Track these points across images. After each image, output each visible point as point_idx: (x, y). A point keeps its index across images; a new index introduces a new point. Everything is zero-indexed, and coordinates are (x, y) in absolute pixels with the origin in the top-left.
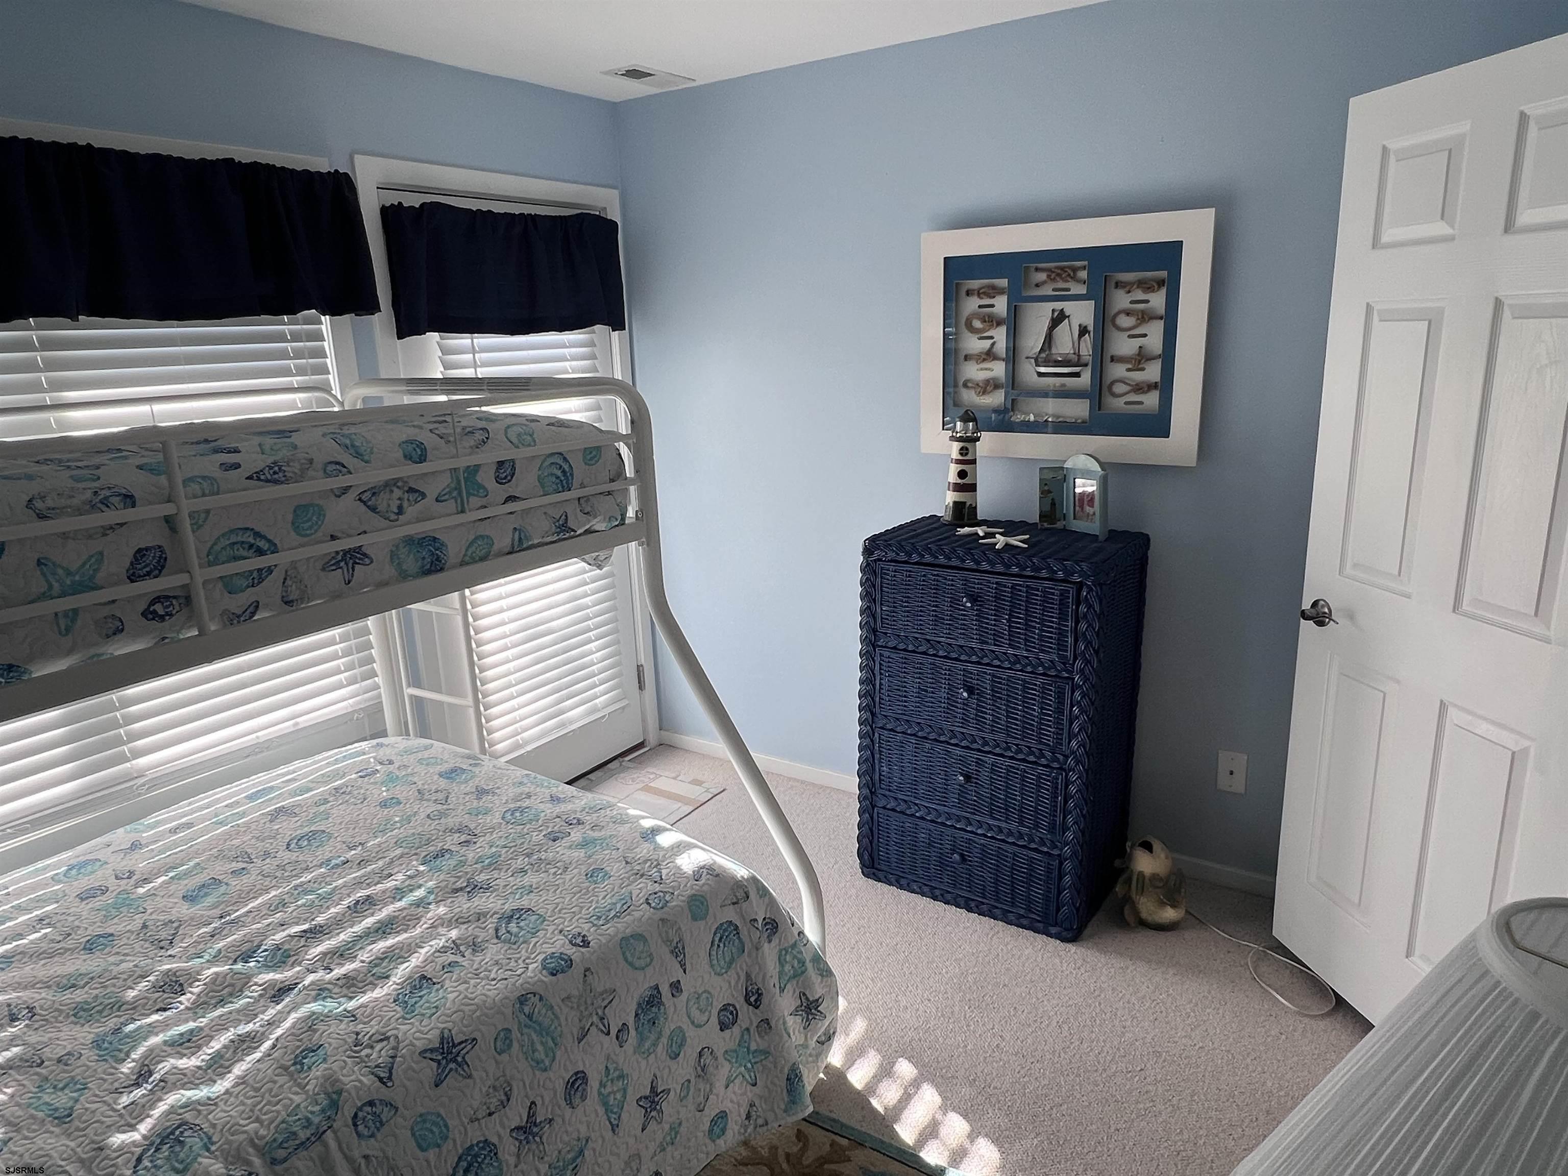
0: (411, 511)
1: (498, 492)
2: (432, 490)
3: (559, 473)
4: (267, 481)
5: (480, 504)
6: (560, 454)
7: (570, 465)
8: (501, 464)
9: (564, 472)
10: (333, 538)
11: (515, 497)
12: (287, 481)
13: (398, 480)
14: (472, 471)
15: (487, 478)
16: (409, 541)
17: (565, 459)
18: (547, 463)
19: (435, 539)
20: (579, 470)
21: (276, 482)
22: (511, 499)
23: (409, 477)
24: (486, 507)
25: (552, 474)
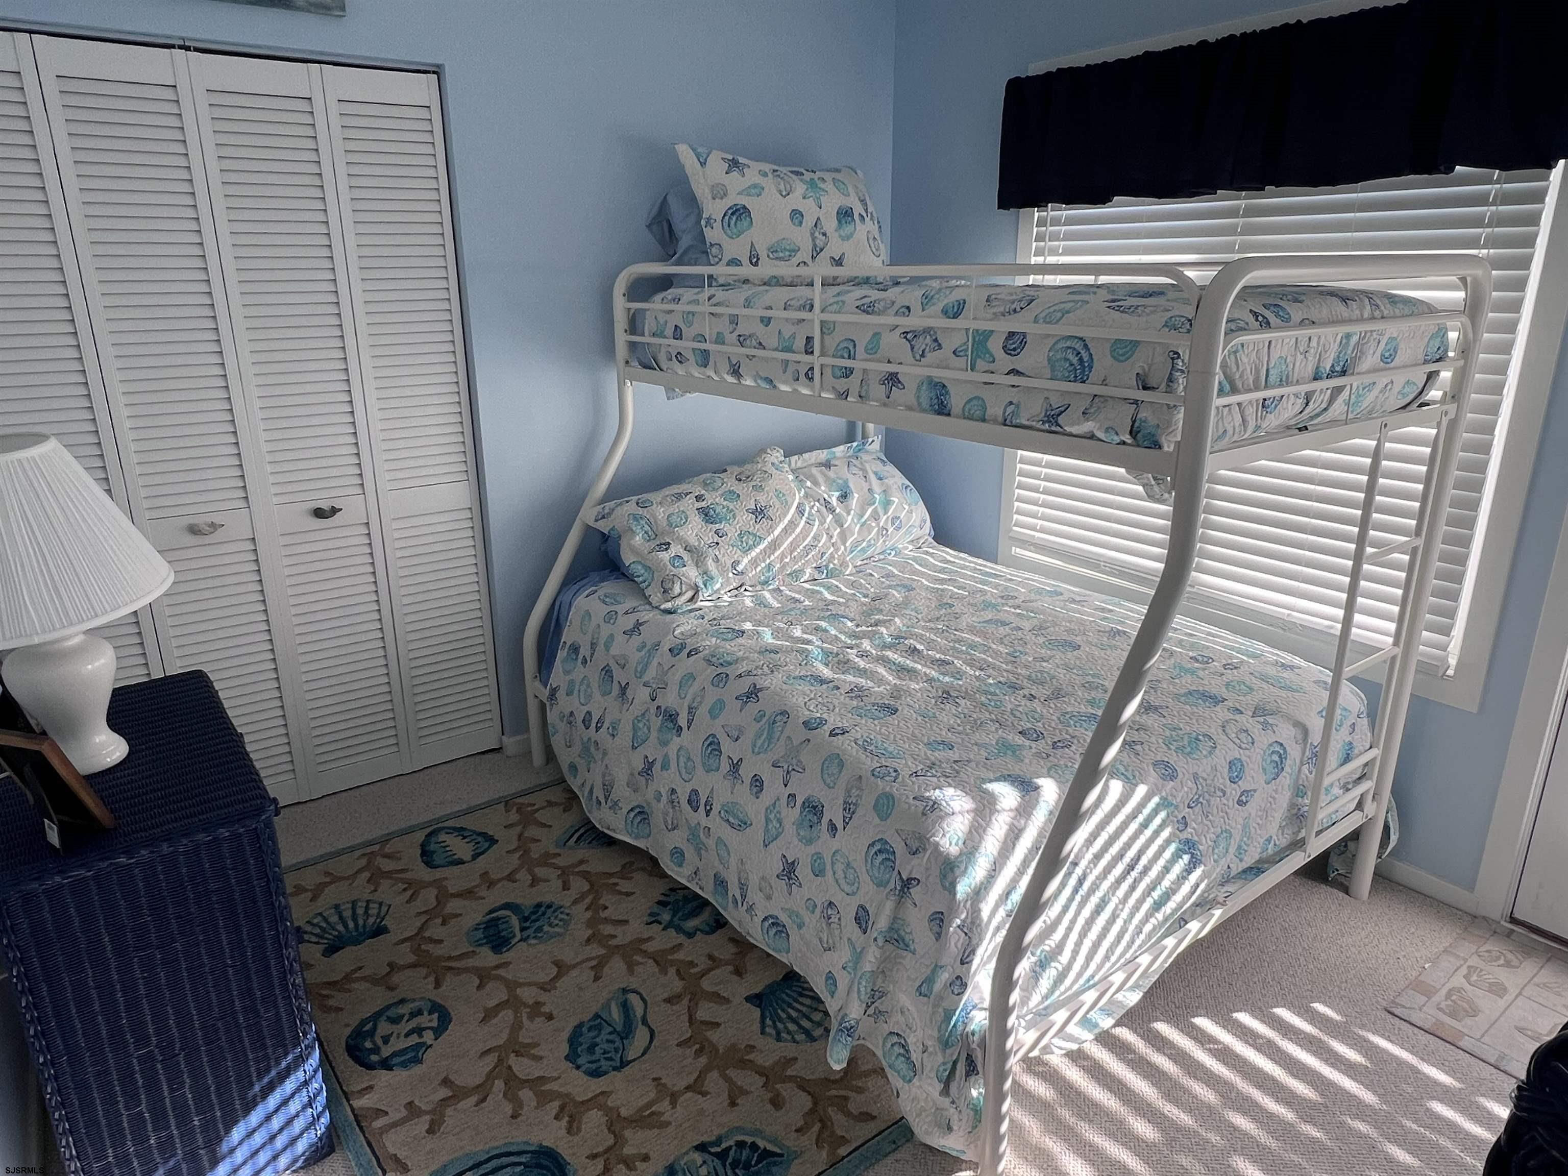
0: (930, 357)
1: (1005, 362)
2: (950, 343)
3: (1075, 360)
4: (864, 311)
5: (986, 369)
6: (1081, 339)
7: (1091, 355)
8: (1011, 334)
9: (1081, 360)
10: (889, 362)
11: (1018, 372)
12: (873, 313)
13: (932, 328)
14: (987, 335)
15: (995, 345)
16: (930, 379)
17: (1086, 346)
18: (1059, 346)
19: (944, 386)
20: (1103, 363)
21: (868, 313)
22: (1014, 372)
23: (938, 328)
24: (992, 373)
25: (1066, 360)
